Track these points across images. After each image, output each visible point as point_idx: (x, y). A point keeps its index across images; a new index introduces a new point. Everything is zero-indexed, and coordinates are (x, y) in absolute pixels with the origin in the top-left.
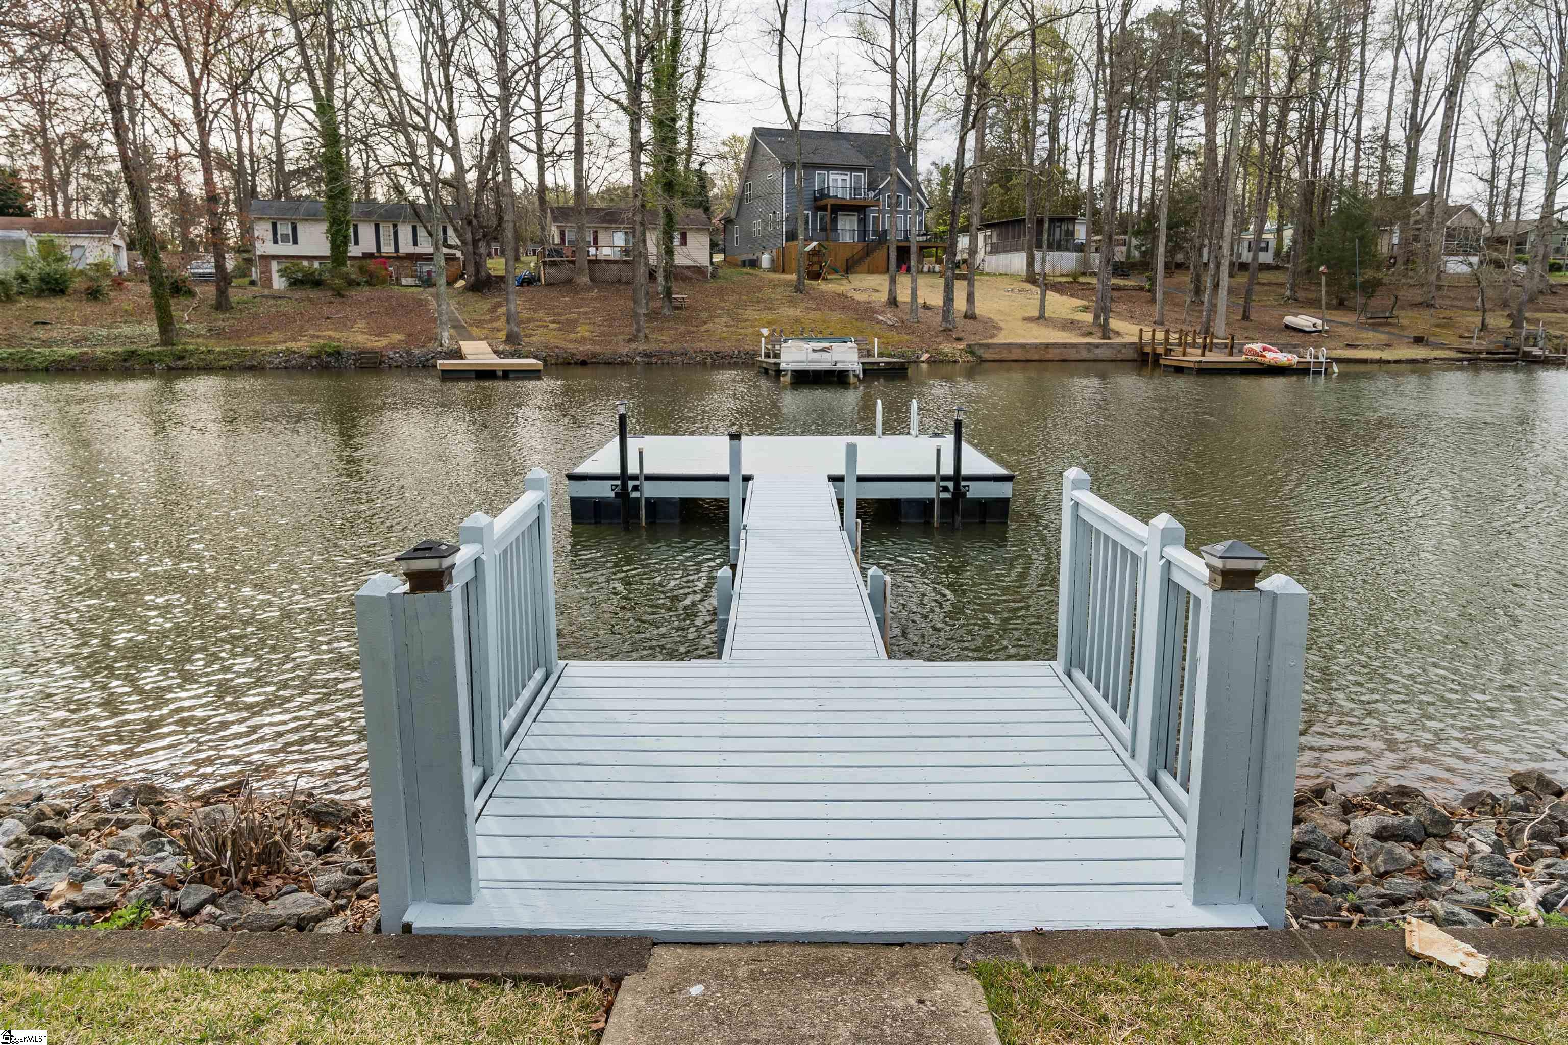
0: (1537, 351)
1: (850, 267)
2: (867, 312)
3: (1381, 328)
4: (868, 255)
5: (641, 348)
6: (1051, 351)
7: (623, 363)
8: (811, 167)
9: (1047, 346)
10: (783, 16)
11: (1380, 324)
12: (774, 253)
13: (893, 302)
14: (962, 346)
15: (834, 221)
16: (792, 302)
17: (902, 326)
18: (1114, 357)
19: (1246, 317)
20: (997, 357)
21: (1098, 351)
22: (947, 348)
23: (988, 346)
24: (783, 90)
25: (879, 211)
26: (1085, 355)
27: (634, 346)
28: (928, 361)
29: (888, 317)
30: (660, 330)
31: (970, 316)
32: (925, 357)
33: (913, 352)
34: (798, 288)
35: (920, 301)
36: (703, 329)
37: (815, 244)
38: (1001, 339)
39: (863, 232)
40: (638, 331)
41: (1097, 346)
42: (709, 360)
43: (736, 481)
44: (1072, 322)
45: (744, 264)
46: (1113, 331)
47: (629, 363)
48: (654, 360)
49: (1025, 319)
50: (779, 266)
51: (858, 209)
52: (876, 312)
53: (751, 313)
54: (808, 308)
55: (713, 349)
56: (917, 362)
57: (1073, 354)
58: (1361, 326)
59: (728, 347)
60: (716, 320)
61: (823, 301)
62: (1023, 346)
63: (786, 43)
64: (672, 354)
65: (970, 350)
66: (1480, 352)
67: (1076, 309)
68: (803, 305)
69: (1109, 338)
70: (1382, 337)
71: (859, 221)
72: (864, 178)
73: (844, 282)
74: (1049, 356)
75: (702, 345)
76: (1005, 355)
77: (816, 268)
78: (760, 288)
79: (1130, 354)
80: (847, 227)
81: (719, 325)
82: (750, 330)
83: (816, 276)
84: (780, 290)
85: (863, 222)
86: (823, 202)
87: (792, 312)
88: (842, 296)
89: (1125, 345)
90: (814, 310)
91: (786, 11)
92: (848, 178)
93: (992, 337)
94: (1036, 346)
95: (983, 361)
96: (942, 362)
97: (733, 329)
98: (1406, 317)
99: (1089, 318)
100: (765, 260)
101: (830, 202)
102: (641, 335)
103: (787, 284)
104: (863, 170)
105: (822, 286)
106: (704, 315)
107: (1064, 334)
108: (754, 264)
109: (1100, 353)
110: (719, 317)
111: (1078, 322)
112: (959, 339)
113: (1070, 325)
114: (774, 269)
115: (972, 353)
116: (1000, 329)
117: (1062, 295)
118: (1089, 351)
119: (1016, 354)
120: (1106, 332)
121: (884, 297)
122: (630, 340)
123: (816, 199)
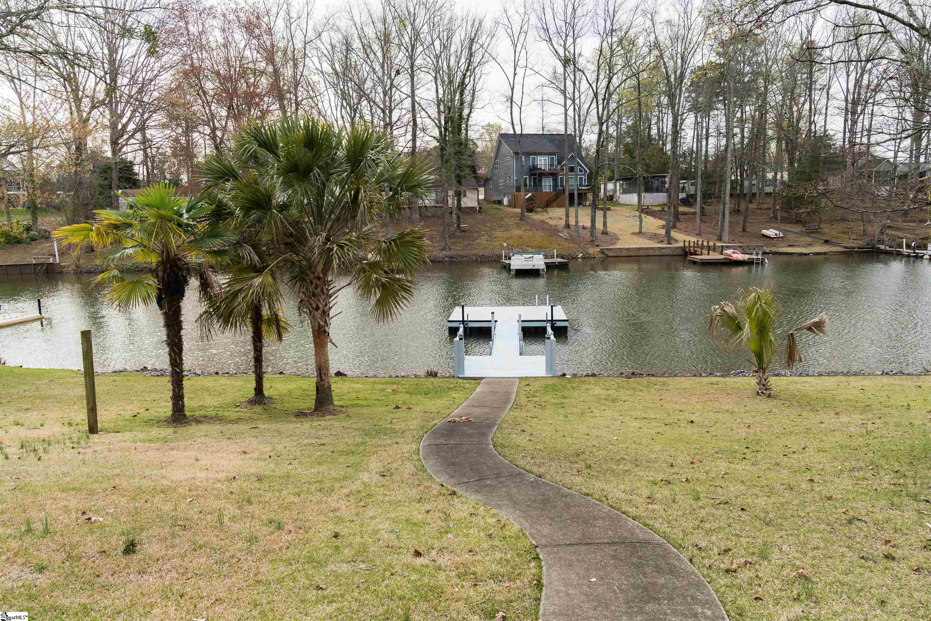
0: (882, 247)
1: (548, 204)
2: (554, 231)
3: (812, 235)
4: (557, 198)
5: (448, 254)
6: (641, 251)
7: (440, 261)
8: (528, 154)
9: (639, 249)
10: (512, 89)
11: (813, 233)
12: (510, 197)
13: (568, 226)
14: (598, 249)
15: (540, 181)
16: (518, 226)
17: (572, 239)
18: (671, 253)
19: (744, 230)
20: (615, 255)
21: (663, 251)
22: (592, 251)
23: (610, 250)
24: (513, 124)
25: (563, 175)
26: (657, 253)
27: (444, 253)
28: (581, 258)
29: (564, 234)
30: (456, 243)
31: (605, 233)
32: (581, 255)
33: (575, 253)
34: (522, 218)
35: (580, 224)
36: (475, 243)
37: (530, 194)
38: (618, 246)
39: (555, 186)
40: (446, 245)
41: (664, 248)
42: (479, 259)
43: (493, 322)
44: (655, 235)
45: (495, 202)
46: (674, 239)
47: (442, 262)
48: (454, 260)
49: (632, 234)
50: (513, 204)
51: (553, 175)
52: (559, 232)
53: (498, 233)
54: (526, 230)
55: (480, 254)
56: (576, 258)
57: (651, 253)
58: (801, 234)
59: (487, 253)
60: (482, 238)
61: (533, 225)
62: (627, 249)
63: (513, 103)
64: (462, 257)
65: (602, 252)
66: (854, 248)
67: (659, 227)
68: (524, 228)
69: (671, 244)
70: (809, 240)
71: (553, 180)
72: (555, 157)
73: (545, 213)
74: (640, 254)
75: (475, 251)
76: (619, 254)
77: (531, 206)
78: (502, 219)
79: (680, 252)
80: (547, 185)
81: (483, 240)
82: (498, 243)
83: (530, 210)
84: (513, 219)
85: (555, 180)
86: (534, 172)
87: (518, 232)
88: (543, 222)
89: (677, 248)
90: (529, 230)
91: (513, 87)
92: (547, 158)
93: (614, 244)
94: (634, 249)
95: (608, 257)
96: (588, 258)
97: (489, 242)
98: (826, 228)
99: (663, 232)
100: (506, 201)
101: (538, 172)
102: (447, 247)
103: (516, 214)
104: (555, 155)
105: (535, 216)
106: (476, 235)
107: (650, 242)
108: (500, 202)
109: (664, 252)
110: (483, 235)
111: (659, 234)
112: (597, 246)
113: (653, 237)
114: (510, 205)
115: (603, 253)
116: (618, 239)
117: (655, 218)
118: (660, 251)
119: (624, 253)
120: (670, 239)
121: (563, 222)
122: (442, 250)
123: (531, 170)
